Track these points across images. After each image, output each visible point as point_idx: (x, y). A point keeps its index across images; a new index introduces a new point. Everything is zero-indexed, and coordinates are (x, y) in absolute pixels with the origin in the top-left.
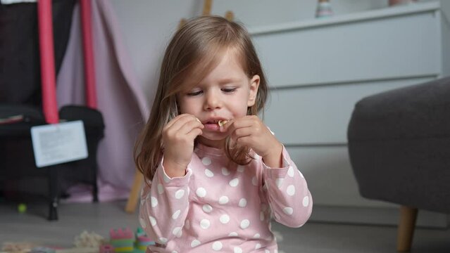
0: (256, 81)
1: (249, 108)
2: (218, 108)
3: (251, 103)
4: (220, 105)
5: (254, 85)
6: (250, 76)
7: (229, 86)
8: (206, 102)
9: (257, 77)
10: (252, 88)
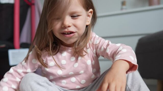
0: (91, 12)
1: (87, 26)
2: (69, 26)
3: (88, 23)
4: (70, 25)
5: (90, 14)
6: (87, 9)
7: (75, 15)
8: (63, 24)
9: (91, 10)
10: (89, 16)
